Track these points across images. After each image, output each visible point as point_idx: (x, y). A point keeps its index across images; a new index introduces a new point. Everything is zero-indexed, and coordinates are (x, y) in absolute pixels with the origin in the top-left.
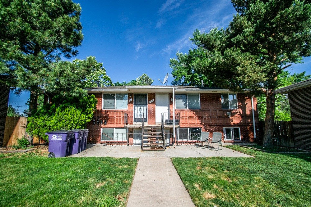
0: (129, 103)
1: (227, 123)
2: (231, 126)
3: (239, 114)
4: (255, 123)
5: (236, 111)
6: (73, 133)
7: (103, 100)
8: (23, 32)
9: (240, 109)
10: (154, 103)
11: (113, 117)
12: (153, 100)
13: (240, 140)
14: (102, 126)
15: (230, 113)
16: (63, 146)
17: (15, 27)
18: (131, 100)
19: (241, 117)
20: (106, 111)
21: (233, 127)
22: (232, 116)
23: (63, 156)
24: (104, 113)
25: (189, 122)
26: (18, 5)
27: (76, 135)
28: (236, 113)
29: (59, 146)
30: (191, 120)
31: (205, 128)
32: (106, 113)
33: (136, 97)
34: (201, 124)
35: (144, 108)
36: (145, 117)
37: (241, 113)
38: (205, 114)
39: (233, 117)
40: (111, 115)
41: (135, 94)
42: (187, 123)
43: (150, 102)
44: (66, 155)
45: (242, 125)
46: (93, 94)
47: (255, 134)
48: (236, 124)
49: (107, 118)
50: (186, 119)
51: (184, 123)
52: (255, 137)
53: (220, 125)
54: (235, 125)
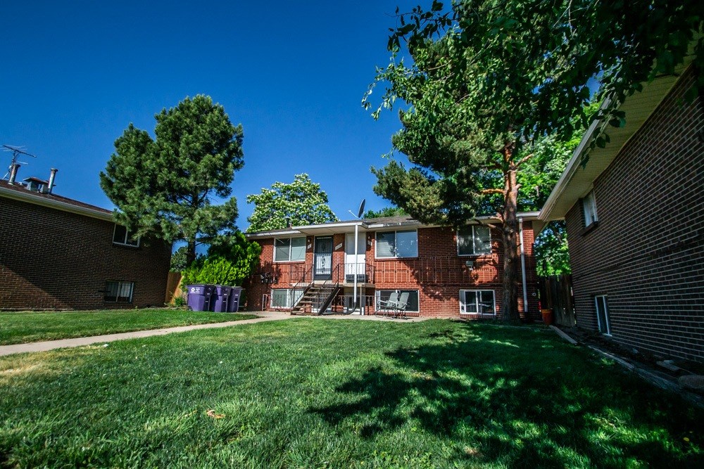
0: (308, 251)
1: (466, 282)
2: (474, 287)
3: (492, 263)
4: (527, 282)
5: (485, 258)
6: (214, 288)
7: (275, 248)
8: (169, 181)
9: (495, 255)
10: (342, 249)
11: (286, 272)
12: (341, 244)
13: (495, 314)
14: (273, 286)
15: (472, 262)
16: (200, 301)
17: (162, 179)
18: (310, 246)
19: (497, 268)
20: (277, 264)
21: (480, 289)
22: (477, 268)
23: (200, 310)
24: (275, 266)
25: (395, 280)
26: (166, 155)
27: (219, 290)
28: (485, 263)
29: (197, 300)
30: (399, 276)
31: (424, 291)
32: (277, 268)
33: (317, 242)
34: (418, 283)
35: (328, 258)
36: (329, 273)
37: (497, 261)
38: (425, 266)
39: (479, 271)
40: (283, 270)
41: (316, 237)
42: (393, 282)
43: (336, 248)
44: (205, 310)
45: (497, 286)
46: (256, 240)
47: (526, 303)
48: (485, 284)
49: (279, 273)
50: (392, 276)
51: (388, 282)
52: (526, 310)
53: (454, 285)
54: (482, 285)
